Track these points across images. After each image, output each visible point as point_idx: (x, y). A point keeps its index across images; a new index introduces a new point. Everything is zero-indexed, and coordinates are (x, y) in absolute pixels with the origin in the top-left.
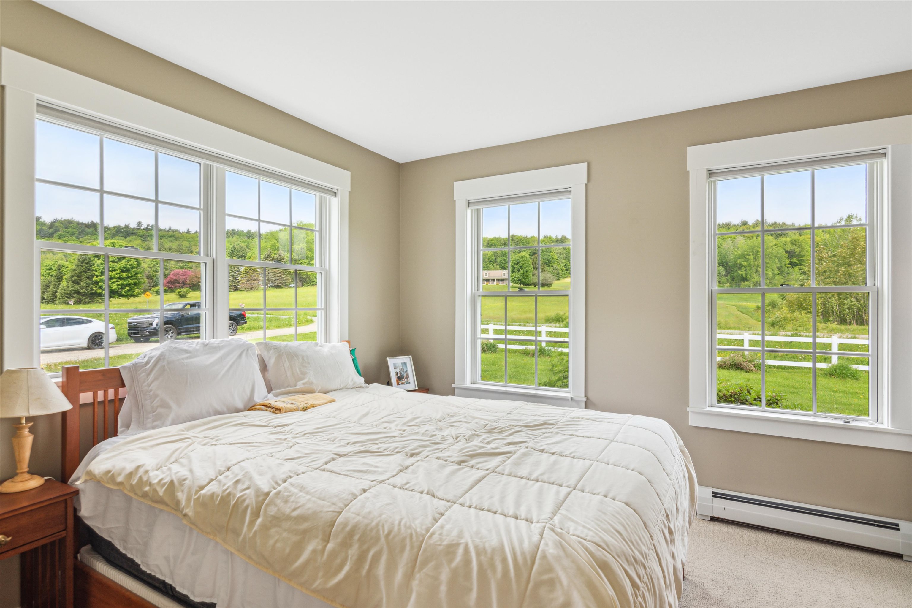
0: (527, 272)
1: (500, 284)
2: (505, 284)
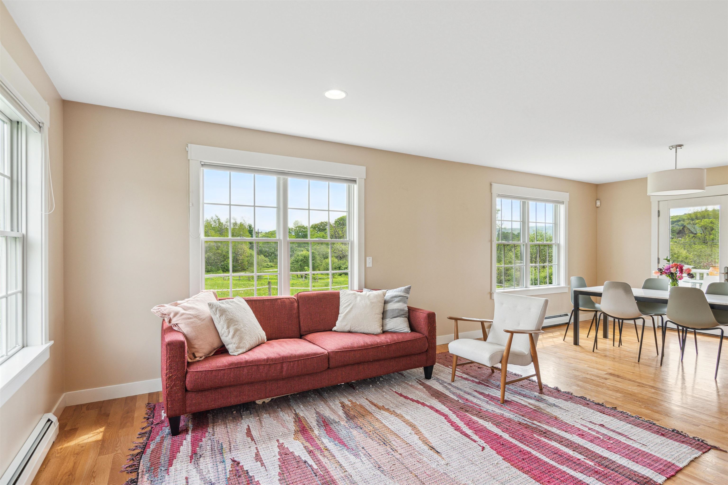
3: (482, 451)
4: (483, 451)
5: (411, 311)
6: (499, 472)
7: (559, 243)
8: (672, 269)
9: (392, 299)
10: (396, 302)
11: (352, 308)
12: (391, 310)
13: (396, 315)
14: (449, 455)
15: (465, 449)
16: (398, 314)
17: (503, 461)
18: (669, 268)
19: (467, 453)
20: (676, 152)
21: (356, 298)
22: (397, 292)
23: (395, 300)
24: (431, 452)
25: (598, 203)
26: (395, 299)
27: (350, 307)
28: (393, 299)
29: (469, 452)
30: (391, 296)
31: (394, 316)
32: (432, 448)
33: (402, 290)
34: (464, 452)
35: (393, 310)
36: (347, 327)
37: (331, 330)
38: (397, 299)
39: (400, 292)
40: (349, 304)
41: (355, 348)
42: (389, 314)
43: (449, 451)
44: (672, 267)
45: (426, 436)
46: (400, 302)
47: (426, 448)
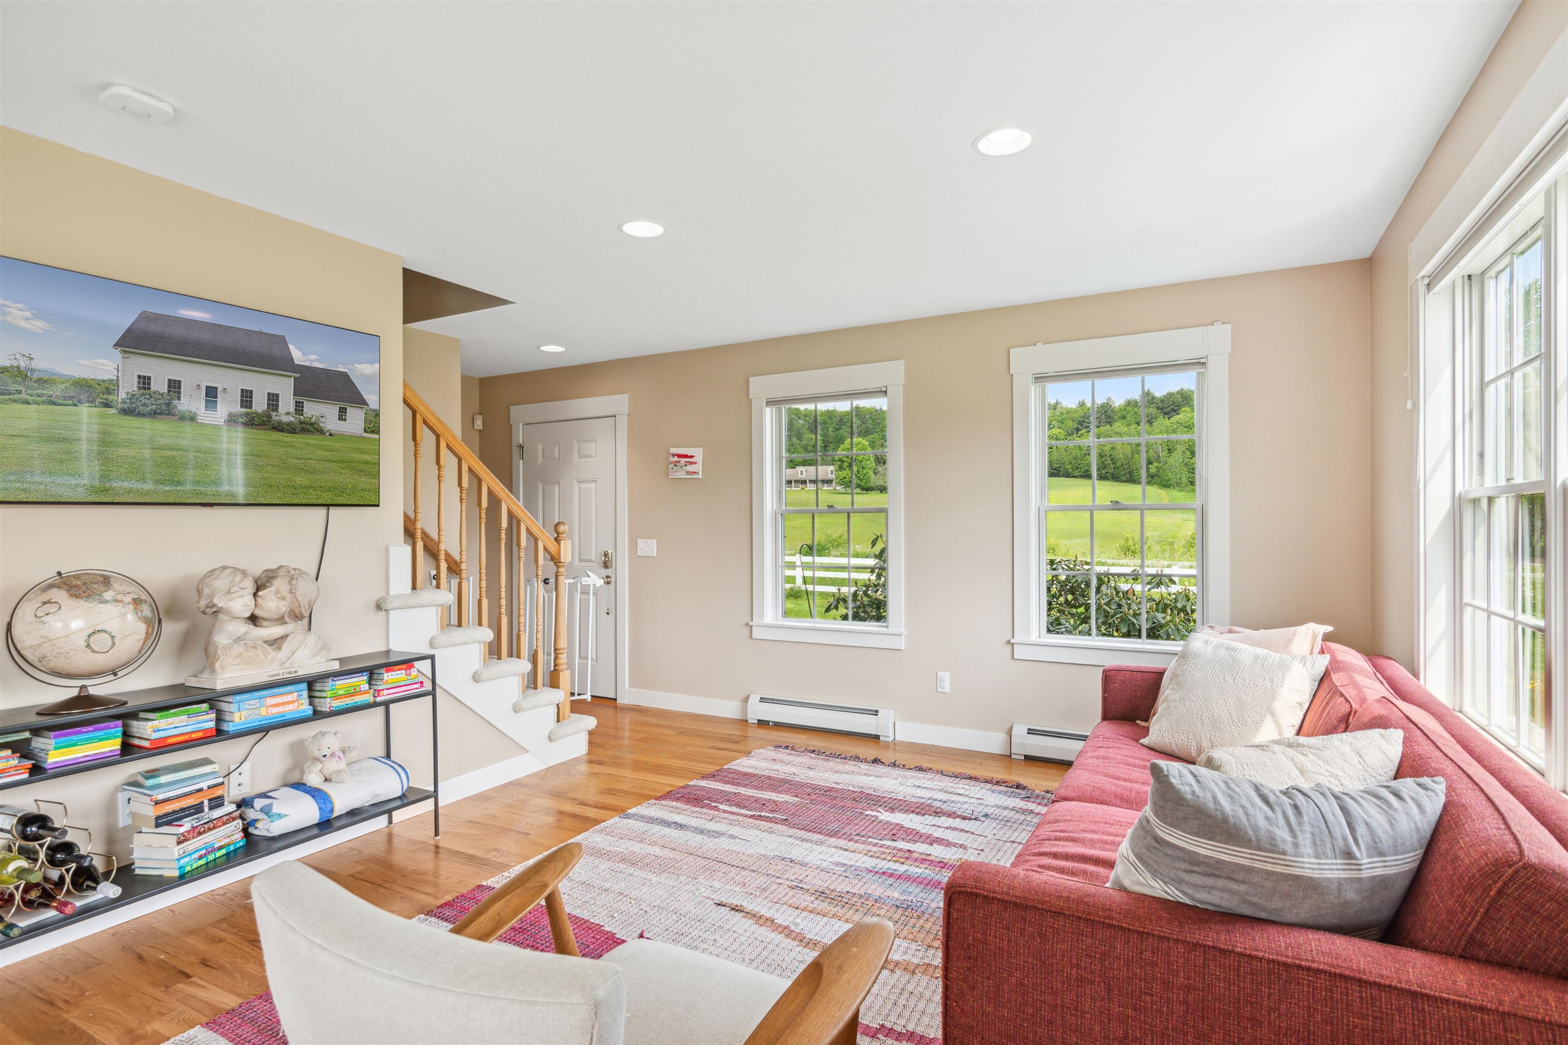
0: (863, 468)
1: (825, 488)
2: (832, 488)
3: (643, 931)
4: (640, 931)
6: (612, 903)
14: (700, 907)
15: (677, 925)
17: (602, 924)
19: (670, 920)
24: (735, 902)
29: (667, 922)
32: (735, 909)
34: (677, 919)
43: (705, 914)
45: (763, 928)
47: (749, 906)
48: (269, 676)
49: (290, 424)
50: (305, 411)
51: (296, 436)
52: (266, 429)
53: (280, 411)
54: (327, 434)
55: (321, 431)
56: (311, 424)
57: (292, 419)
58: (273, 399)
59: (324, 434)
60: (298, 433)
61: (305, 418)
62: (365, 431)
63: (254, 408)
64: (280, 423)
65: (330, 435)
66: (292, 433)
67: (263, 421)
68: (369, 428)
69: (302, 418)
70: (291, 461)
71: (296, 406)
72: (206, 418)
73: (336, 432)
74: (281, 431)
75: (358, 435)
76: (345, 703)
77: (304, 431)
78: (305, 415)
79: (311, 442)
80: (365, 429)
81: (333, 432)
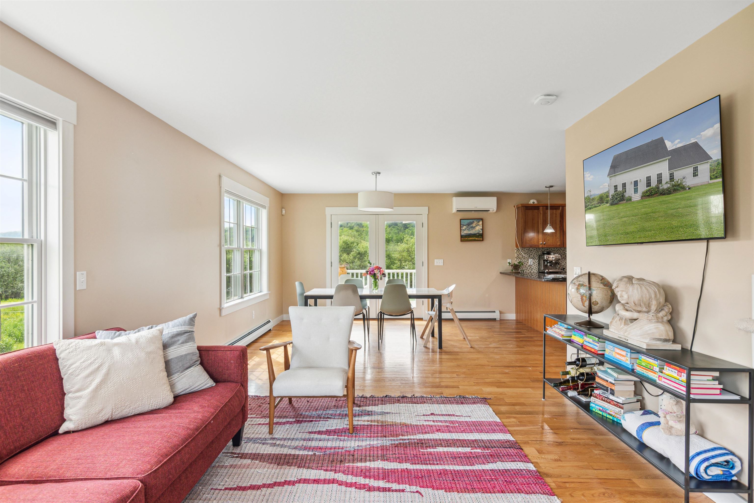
5: (203, 353)
7: (261, 248)
8: (375, 271)
9: (173, 340)
10: (182, 343)
11: (107, 374)
12: (176, 358)
13: (188, 365)
16: (192, 362)
18: (373, 270)
20: (376, 178)
21: (109, 350)
22: (178, 326)
23: (178, 340)
25: (284, 212)
26: (179, 338)
27: (103, 371)
28: (176, 339)
30: (170, 335)
31: (185, 368)
33: (185, 322)
35: (181, 358)
36: (103, 414)
37: (55, 434)
38: (182, 338)
39: (184, 325)
40: (99, 367)
41: (179, 446)
42: (174, 366)
44: (376, 269)
46: (188, 342)
48: (619, 337)
49: (668, 189)
50: (675, 178)
51: (671, 195)
52: (658, 196)
53: (663, 183)
54: (687, 189)
55: (684, 188)
56: (679, 185)
57: (669, 185)
58: (660, 176)
59: (686, 189)
60: (672, 193)
61: (675, 182)
62: (711, 179)
63: (652, 186)
64: (663, 190)
65: (689, 189)
66: (669, 194)
67: (656, 192)
68: (713, 175)
69: (673, 182)
70: (670, 212)
71: (670, 177)
72: (636, 198)
73: (693, 186)
74: (664, 194)
75: (706, 183)
76: (643, 372)
77: (675, 191)
78: (675, 181)
79: (679, 197)
80: (710, 177)
81: (690, 186)
